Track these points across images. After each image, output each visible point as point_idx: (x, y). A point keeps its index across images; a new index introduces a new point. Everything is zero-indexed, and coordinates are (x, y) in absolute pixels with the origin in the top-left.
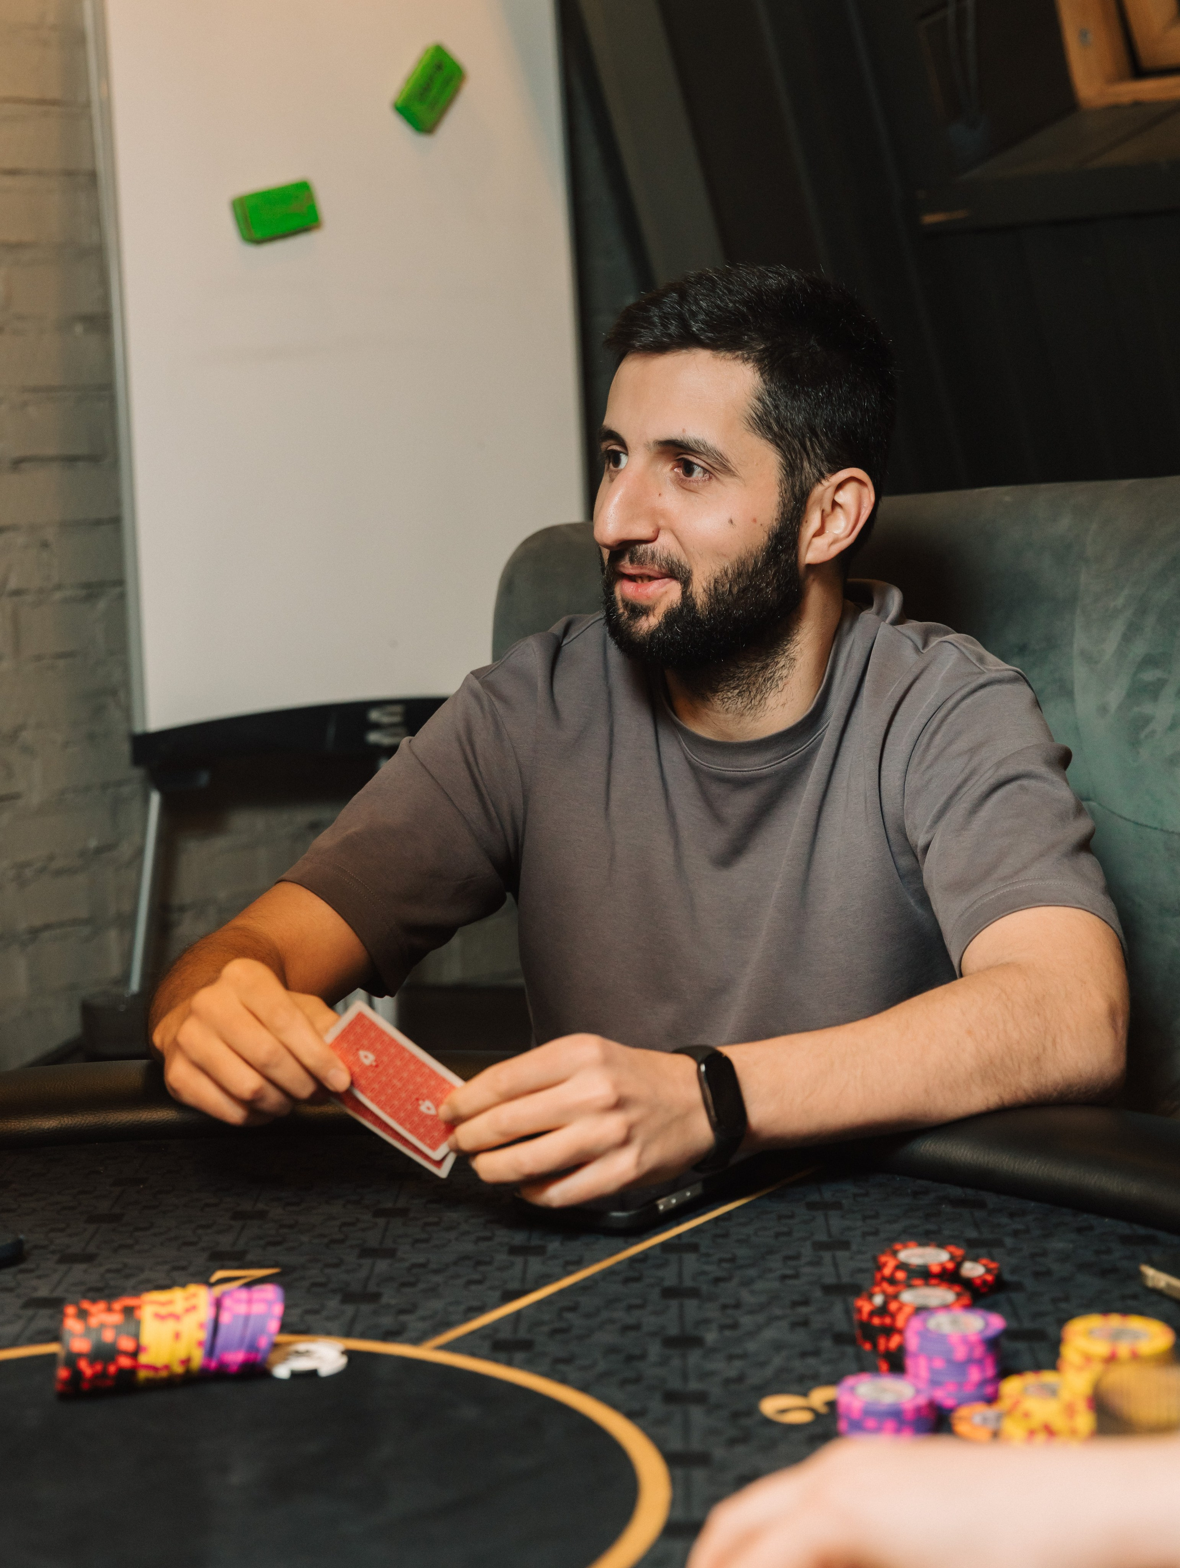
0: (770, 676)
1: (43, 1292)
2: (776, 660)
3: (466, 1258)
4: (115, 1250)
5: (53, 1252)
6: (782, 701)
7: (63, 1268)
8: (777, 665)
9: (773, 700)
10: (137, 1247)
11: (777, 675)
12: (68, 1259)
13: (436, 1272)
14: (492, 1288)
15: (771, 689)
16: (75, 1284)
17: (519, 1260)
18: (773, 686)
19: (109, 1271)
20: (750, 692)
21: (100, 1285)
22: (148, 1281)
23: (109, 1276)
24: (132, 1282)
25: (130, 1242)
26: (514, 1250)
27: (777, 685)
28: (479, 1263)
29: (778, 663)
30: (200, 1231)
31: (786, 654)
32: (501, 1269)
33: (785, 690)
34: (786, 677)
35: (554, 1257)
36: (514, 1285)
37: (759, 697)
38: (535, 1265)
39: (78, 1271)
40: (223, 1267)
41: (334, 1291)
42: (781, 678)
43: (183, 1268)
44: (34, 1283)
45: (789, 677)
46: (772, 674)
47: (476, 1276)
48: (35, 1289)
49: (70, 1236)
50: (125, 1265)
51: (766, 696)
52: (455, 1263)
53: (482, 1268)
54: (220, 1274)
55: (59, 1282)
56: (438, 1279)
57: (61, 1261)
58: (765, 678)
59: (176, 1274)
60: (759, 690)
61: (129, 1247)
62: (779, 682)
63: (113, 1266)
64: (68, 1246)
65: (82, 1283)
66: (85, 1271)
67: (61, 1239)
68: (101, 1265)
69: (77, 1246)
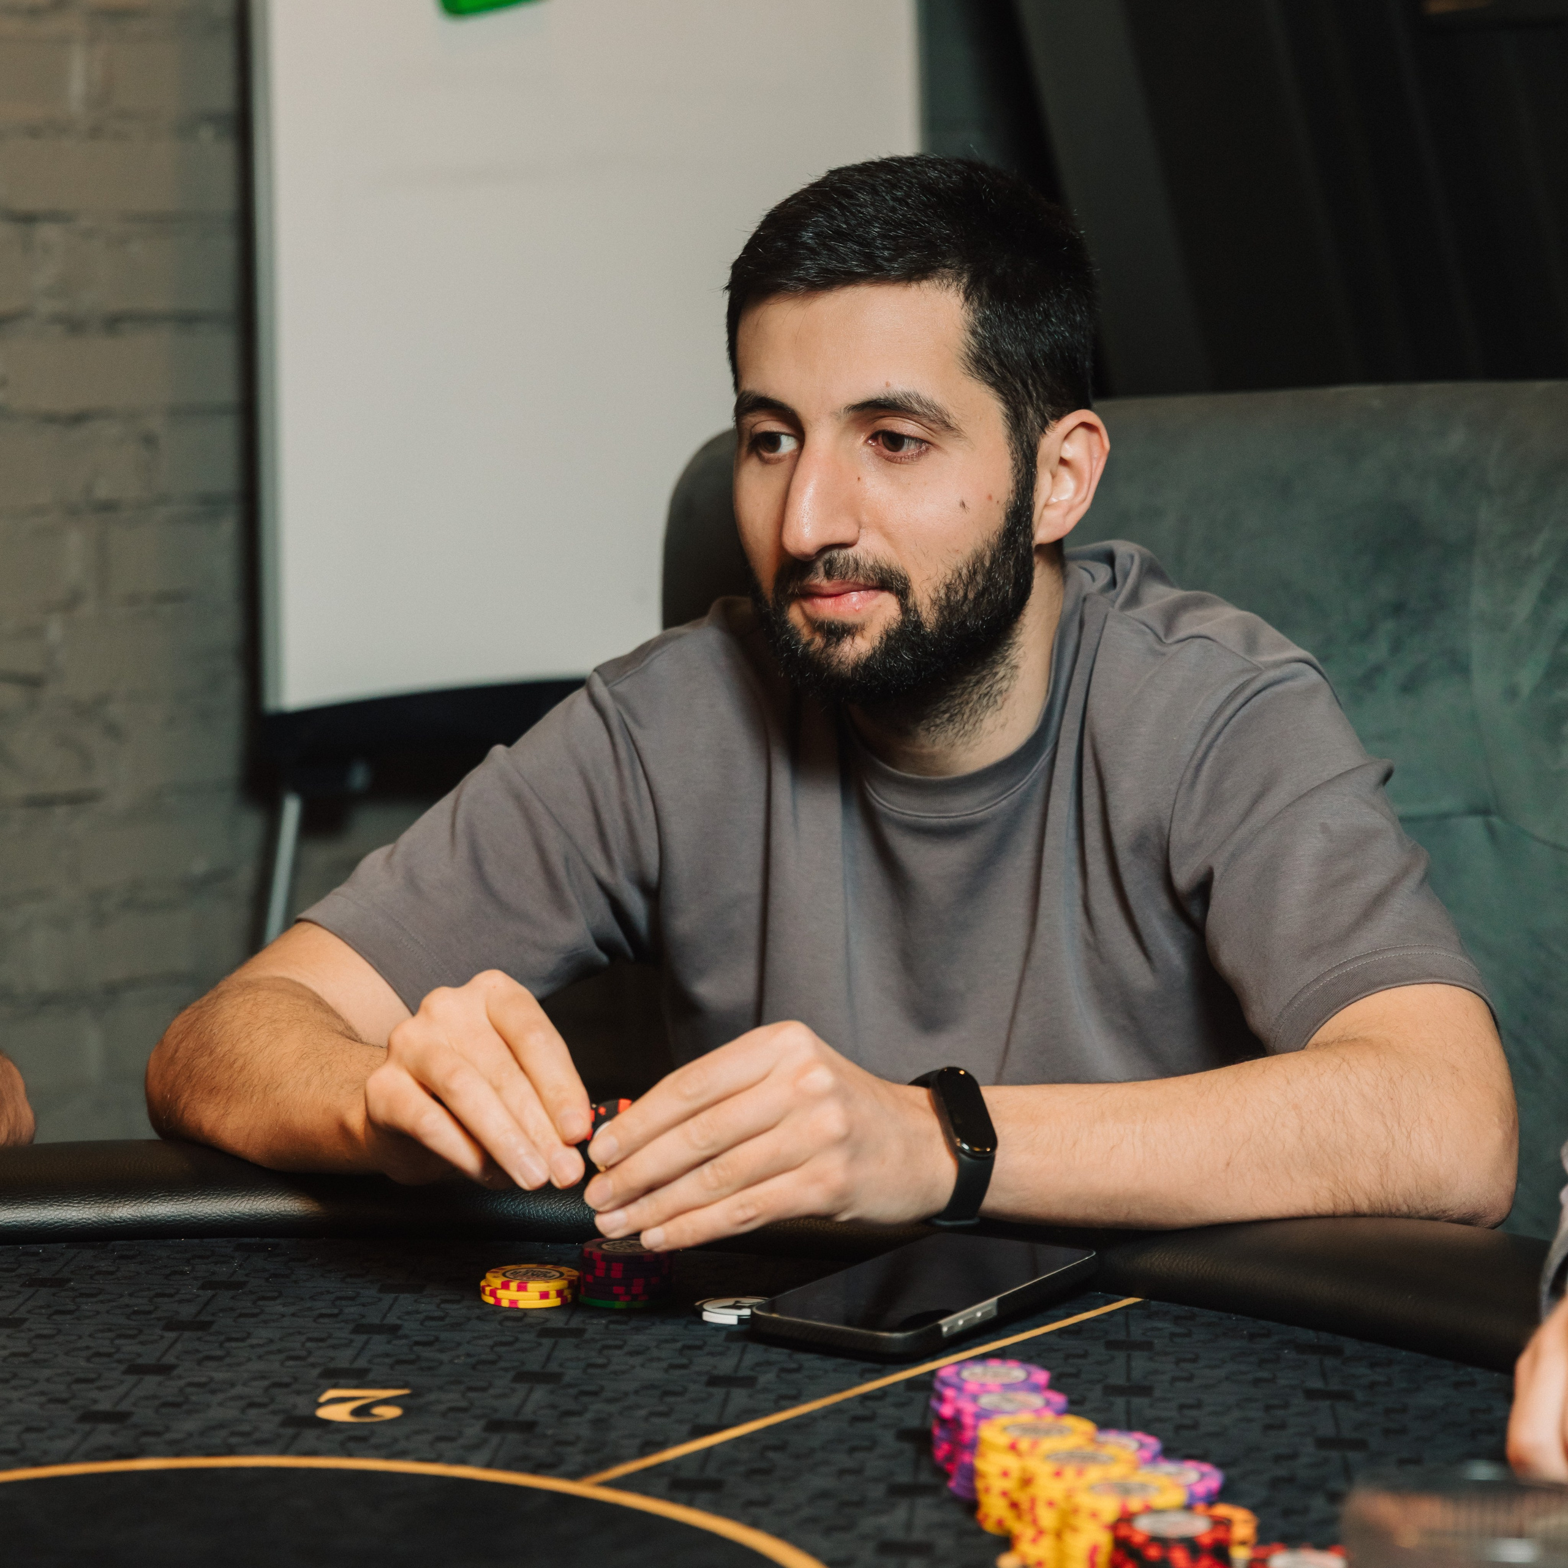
0: (986, 692)
1: (105, 1405)
2: (994, 671)
3: (653, 1387)
4: (200, 1362)
5: (119, 1361)
6: (1001, 721)
7: (131, 1379)
8: (995, 676)
9: (990, 721)
10: (228, 1360)
11: (996, 687)
12: (137, 1369)
13: (610, 1401)
14: (680, 1422)
15: (988, 707)
16: (146, 1398)
17: (719, 1392)
18: (990, 704)
19: (191, 1384)
20: (963, 715)
21: (180, 1399)
22: (241, 1397)
23: (189, 1390)
24: (221, 1398)
25: (220, 1353)
26: (714, 1381)
27: (996, 702)
28: (667, 1393)
29: (996, 673)
30: (311, 1345)
31: (1007, 661)
32: (694, 1401)
33: (1005, 707)
34: (1006, 691)
35: (766, 1390)
36: (710, 1419)
37: (972, 721)
38: (740, 1397)
39: (151, 1383)
40: (335, 1386)
41: (478, 1417)
42: (1000, 692)
43: (285, 1385)
44: (95, 1394)
45: (1010, 690)
46: (989, 689)
47: (662, 1408)
48: (96, 1401)
49: (142, 1343)
50: (211, 1379)
51: (981, 717)
52: (636, 1392)
53: (670, 1399)
54: (332, 1394)
55: (126, 1395)
56: (613, 1408)
57: (127, 1372)
58: (981, 695)
59: (278, 1391)
60: (973, 711)
61: (219, 1359)
62: (998, 698)
63: (196, 1380)
64: (139, 1355)
65: (155, 1397)
66: (160, 1384)
67: (129, 1347)
68: (180, 1377)
69: (149, 1355)
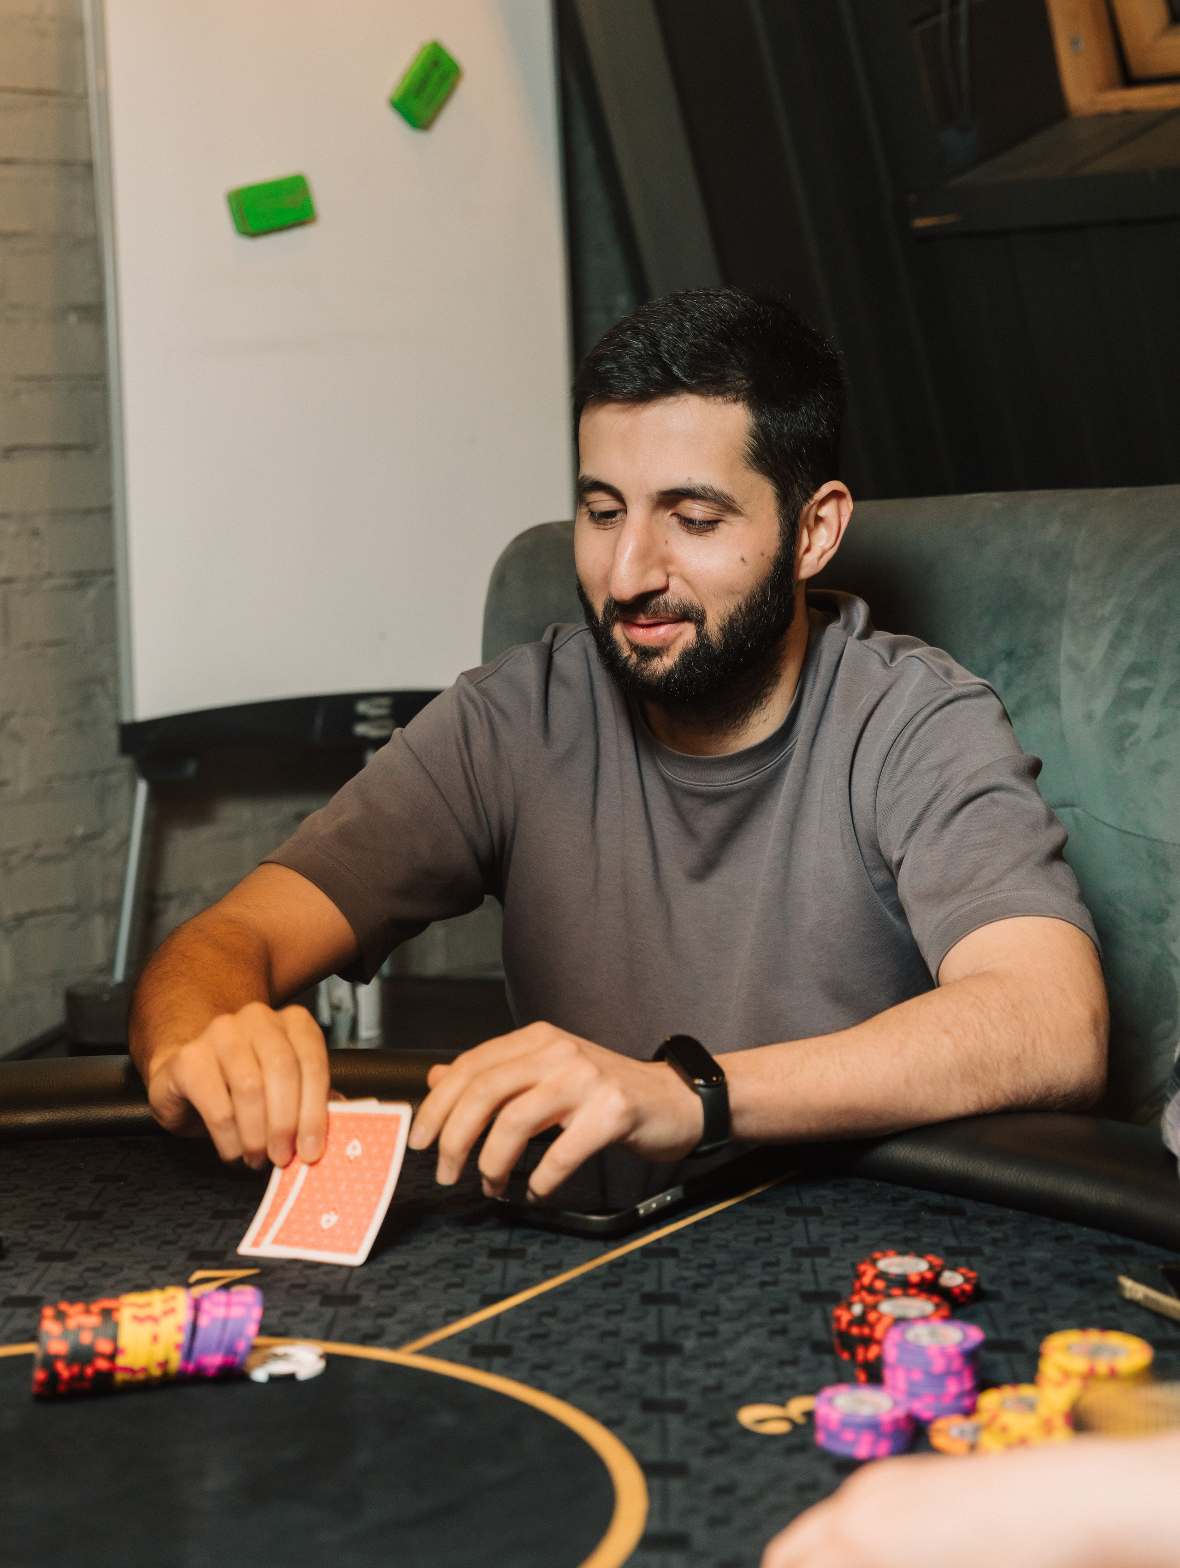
1: (22, 1290)
3: (446, 1260)
4: (95, 1249)
5: (31, 1250)
7: (42, 1265)
10: (117, 1246)
12: (47, 1256)
13: (416, 1274)
14: (472, 1292)
15: (755, 706)
16: (53, 1283)
17: (498, 1264)
18: (757, 704)
19: (88, 1269)
21: (81, 1284)
22: (127, 1280)
23: (88, 1274)
24: (110, 1282)
25: (110, 1240)
26: (494, 1253)
28: (458, 1266)
30: (179, 1230)
32: (481, 1272)
33: (768, 707)
35: (534, 1261)
36: (493, 1289)
38: (515, 1269)
39: (57, 1269)
40: (202, 1268)
41: (313, 1293)
43: (162, 1268)
44: (13, 1281)
47: (456, 1280)
48: (14, 1287)
49: (49, 1233)
50: (104, 1264)
51: (749, 714)
52: (435, 1266)
53: (462, 1271)
54: (199, 1275)
55: (38, 1281)
56: (418, 1281)
57: (40, 1259)
59: (155, 1274)
61: (108, 1245)
63: (92, 1265)
64: (47, 1244)
65: (60, 1282)
66: (64, 1270)
67: (40, 1237)
68: (80, 1263)
69: (56, 1244)
